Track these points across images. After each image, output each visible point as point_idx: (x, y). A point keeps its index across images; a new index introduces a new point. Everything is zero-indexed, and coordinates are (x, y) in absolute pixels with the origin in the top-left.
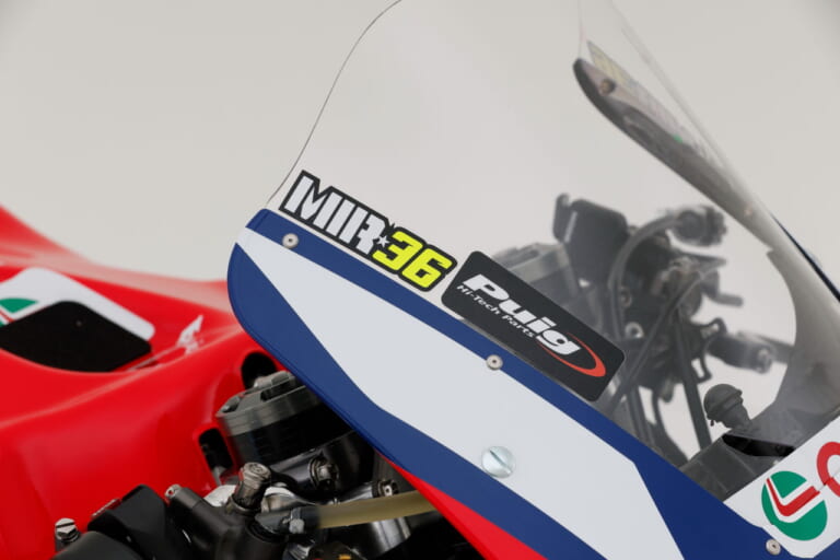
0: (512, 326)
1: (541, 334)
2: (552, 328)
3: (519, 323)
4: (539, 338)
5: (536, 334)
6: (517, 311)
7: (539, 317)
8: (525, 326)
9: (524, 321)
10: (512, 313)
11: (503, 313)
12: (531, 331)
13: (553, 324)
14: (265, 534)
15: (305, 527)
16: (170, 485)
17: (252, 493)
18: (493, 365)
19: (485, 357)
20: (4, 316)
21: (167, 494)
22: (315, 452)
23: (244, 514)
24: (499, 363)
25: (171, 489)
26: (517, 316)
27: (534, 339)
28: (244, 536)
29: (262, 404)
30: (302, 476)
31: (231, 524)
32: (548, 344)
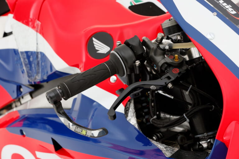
0: (221, 6)
1: (228, 9)
2: (231, 8)
3: (223, 6)
4: (227, 9)
5: (226, 9)
6: (223, 3)
7: (228, 5)
8: (224, 6)
9: (224, 5)
10: (221, 3)
11: (219, 3)
12: (225, 8)
13: (231, 7)
14: (161, 49)
15: (169, 48)
16: (144, 36)
17: (160, 39)
18: (214, 15)
19: (213, 12)
20: (134, 3)
21: (142, 38)
22: (178, 33)
23: (157, 44)
24: (216, 14)
25: (143, 37)
26: (223, 4)
27: (226, 10)
28: (156, 49)
29: (169, 21)
30: (174, 38)
31: (154, 46)
32: (229, 11)
